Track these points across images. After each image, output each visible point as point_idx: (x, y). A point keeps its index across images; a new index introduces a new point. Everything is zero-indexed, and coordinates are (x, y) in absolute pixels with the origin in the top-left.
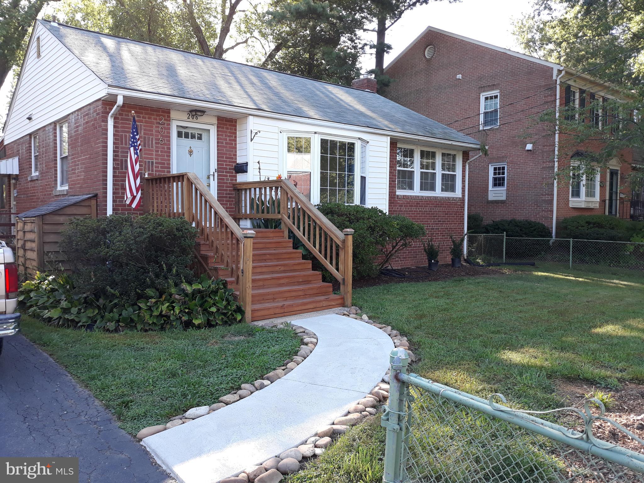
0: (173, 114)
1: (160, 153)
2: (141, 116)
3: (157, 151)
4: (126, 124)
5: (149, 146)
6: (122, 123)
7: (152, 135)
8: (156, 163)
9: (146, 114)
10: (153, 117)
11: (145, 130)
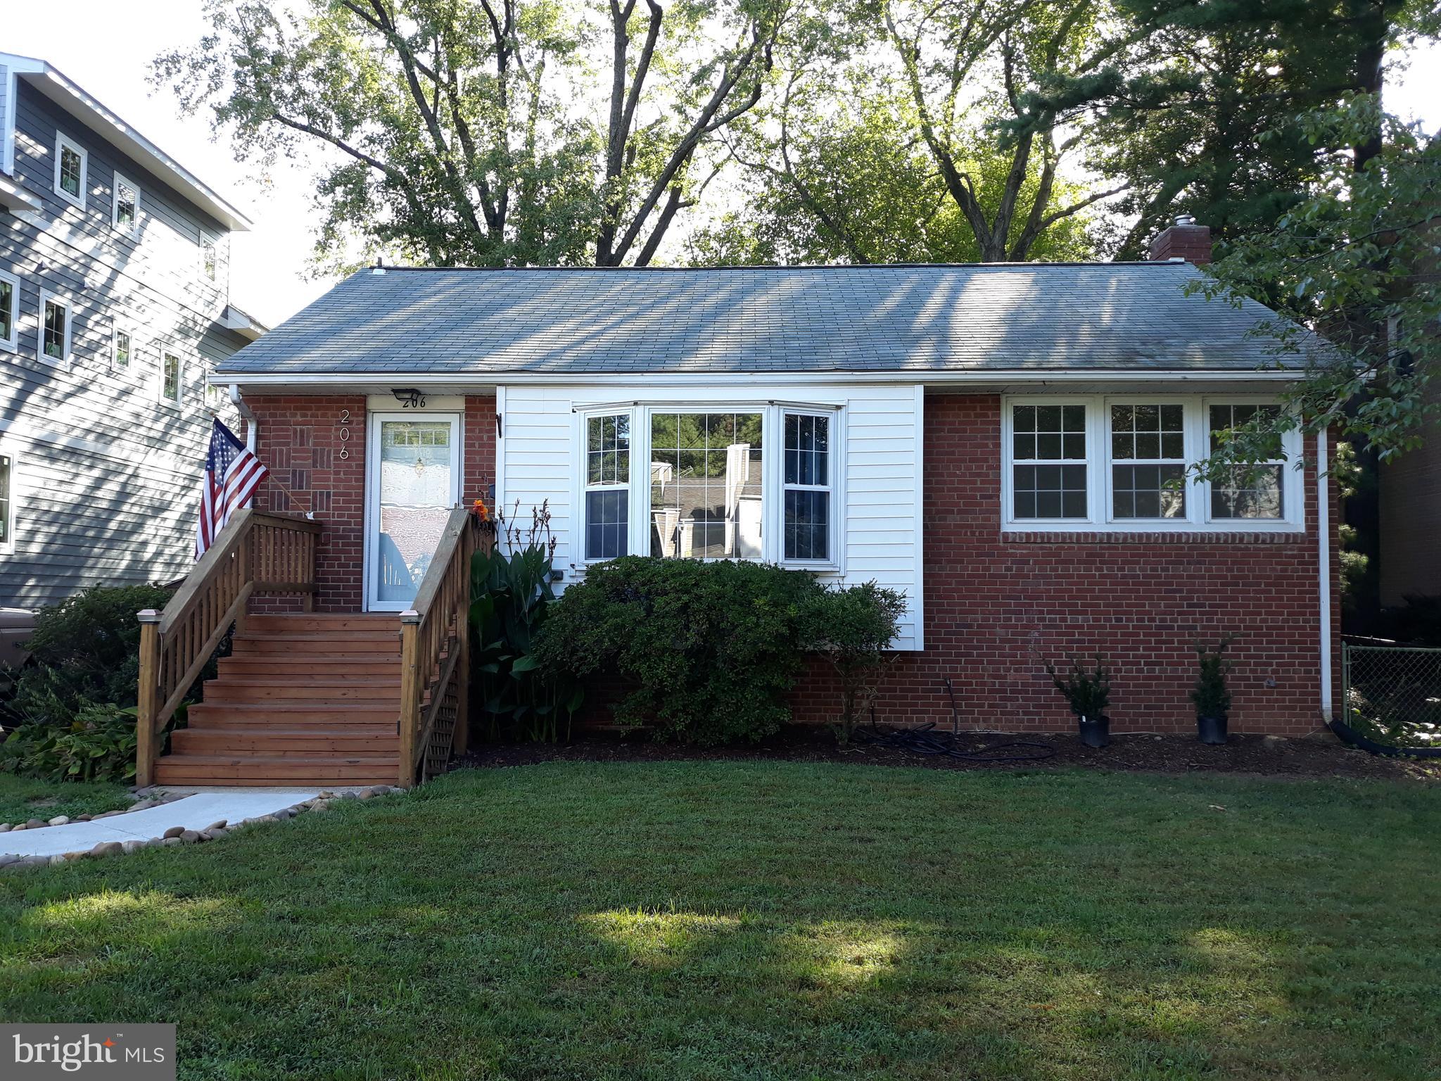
0: (373, 403)
1: (342, 475)
2: (309, 413)
3: (337, 473)
4: (282, 430)
5: (322, 466)
6: (275, 430)
7: (329, 444)
8: (335, 494)
9: (318, 409)
10: (330, 413)
11: (316, 437)
